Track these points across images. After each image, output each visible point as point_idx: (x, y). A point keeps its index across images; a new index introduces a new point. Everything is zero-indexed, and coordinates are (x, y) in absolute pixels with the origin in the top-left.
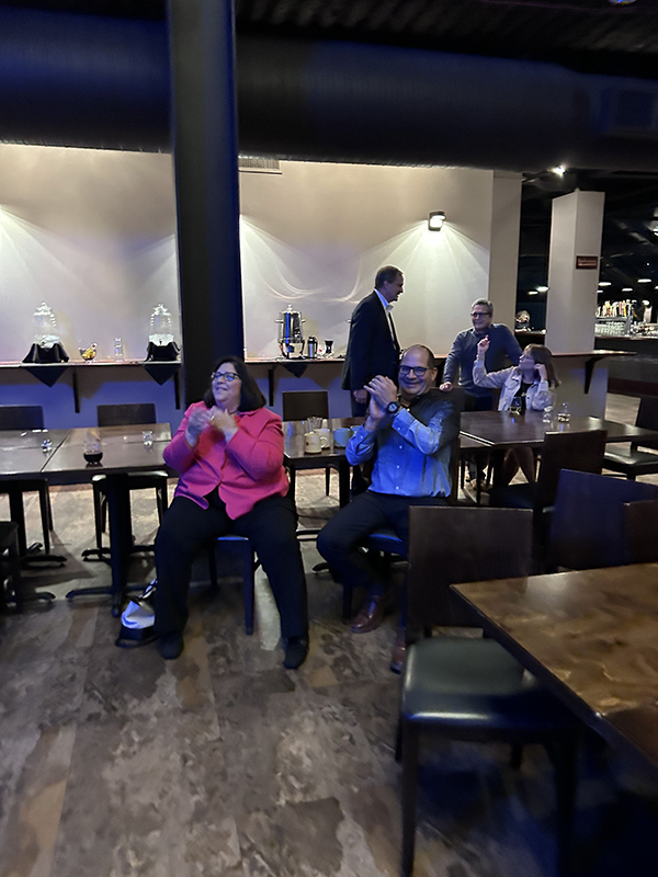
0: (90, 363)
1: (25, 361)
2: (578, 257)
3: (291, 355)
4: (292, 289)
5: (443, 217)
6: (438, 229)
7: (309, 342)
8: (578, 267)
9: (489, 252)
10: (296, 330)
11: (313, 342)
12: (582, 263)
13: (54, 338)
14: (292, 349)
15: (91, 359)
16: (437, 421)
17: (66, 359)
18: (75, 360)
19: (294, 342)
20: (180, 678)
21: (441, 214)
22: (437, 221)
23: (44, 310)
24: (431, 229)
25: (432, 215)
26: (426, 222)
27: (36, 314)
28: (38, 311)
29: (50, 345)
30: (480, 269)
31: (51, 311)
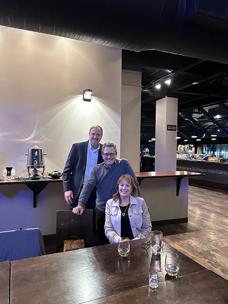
2: (168, 125)
5: (91, 93)
6: (89, 100)
8: (168, 130)
9: (121, 116)
12: (170, 128)
21: (90, 90)
22: (88, 95)
25: (84, 92)
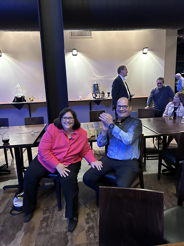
0: (33, 102)
1: (13, 102)
3: (96, 98)
4: (97, 76)
5: (148, 49)
6: (146, 53)
7: (102, 93)
9: (164, 61)
10: (98, 89)
11: (103, 93)
13: (22, 94)
14: (96, 96)
15: (33, 101)
16: (131, 130)
17: (25, 101)
18: (28, 101)
19: (97, 93)
20: (25, 234)
21: (147, 48)
22: (146, 51)
23: (18, 86)
24: (144, 53)
25: (144, 48)
26: (142, 51)
27: (16, 87)
28: (16, 86)
29: (21, 97)
30: (162, 66)
31: (20, 86)
